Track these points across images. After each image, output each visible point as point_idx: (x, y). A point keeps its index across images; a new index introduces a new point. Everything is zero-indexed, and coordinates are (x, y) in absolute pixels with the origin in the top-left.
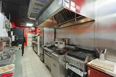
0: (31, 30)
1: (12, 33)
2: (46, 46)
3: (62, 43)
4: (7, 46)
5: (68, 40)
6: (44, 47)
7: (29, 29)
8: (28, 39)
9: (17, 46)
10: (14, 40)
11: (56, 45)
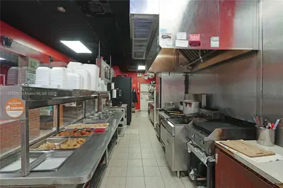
0: (146, 78)
1: (113, 85)
2: (163, 110)
3: (190, 104)
4: (107, 105)
5: (207, 97)
6: (160, 110)
7: (143, 76)
8: (142, 95)
9: (119, 105)
10: (115, 96)
11: (181, 108)
